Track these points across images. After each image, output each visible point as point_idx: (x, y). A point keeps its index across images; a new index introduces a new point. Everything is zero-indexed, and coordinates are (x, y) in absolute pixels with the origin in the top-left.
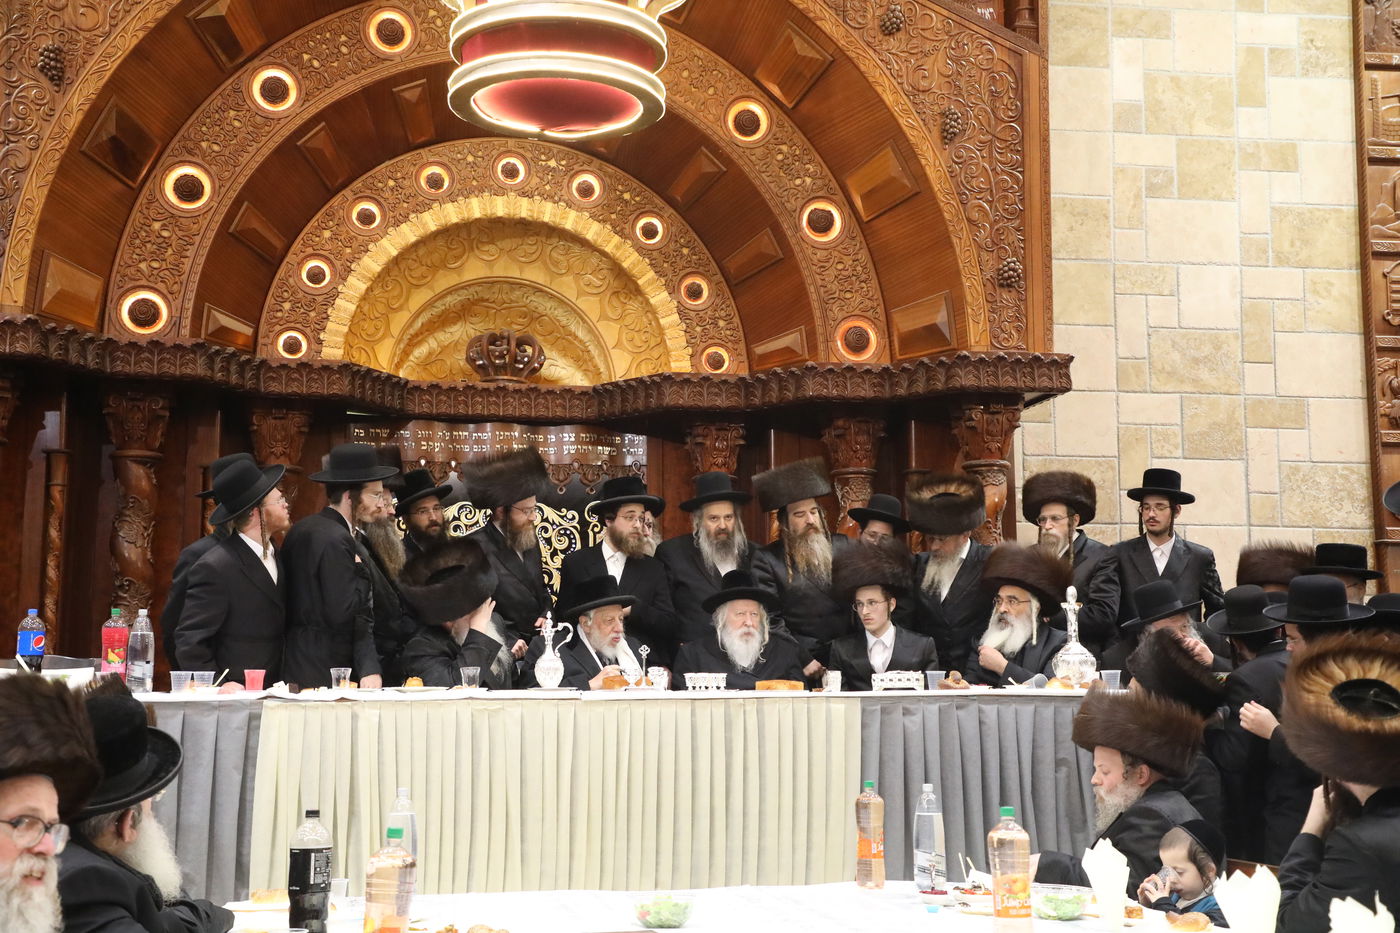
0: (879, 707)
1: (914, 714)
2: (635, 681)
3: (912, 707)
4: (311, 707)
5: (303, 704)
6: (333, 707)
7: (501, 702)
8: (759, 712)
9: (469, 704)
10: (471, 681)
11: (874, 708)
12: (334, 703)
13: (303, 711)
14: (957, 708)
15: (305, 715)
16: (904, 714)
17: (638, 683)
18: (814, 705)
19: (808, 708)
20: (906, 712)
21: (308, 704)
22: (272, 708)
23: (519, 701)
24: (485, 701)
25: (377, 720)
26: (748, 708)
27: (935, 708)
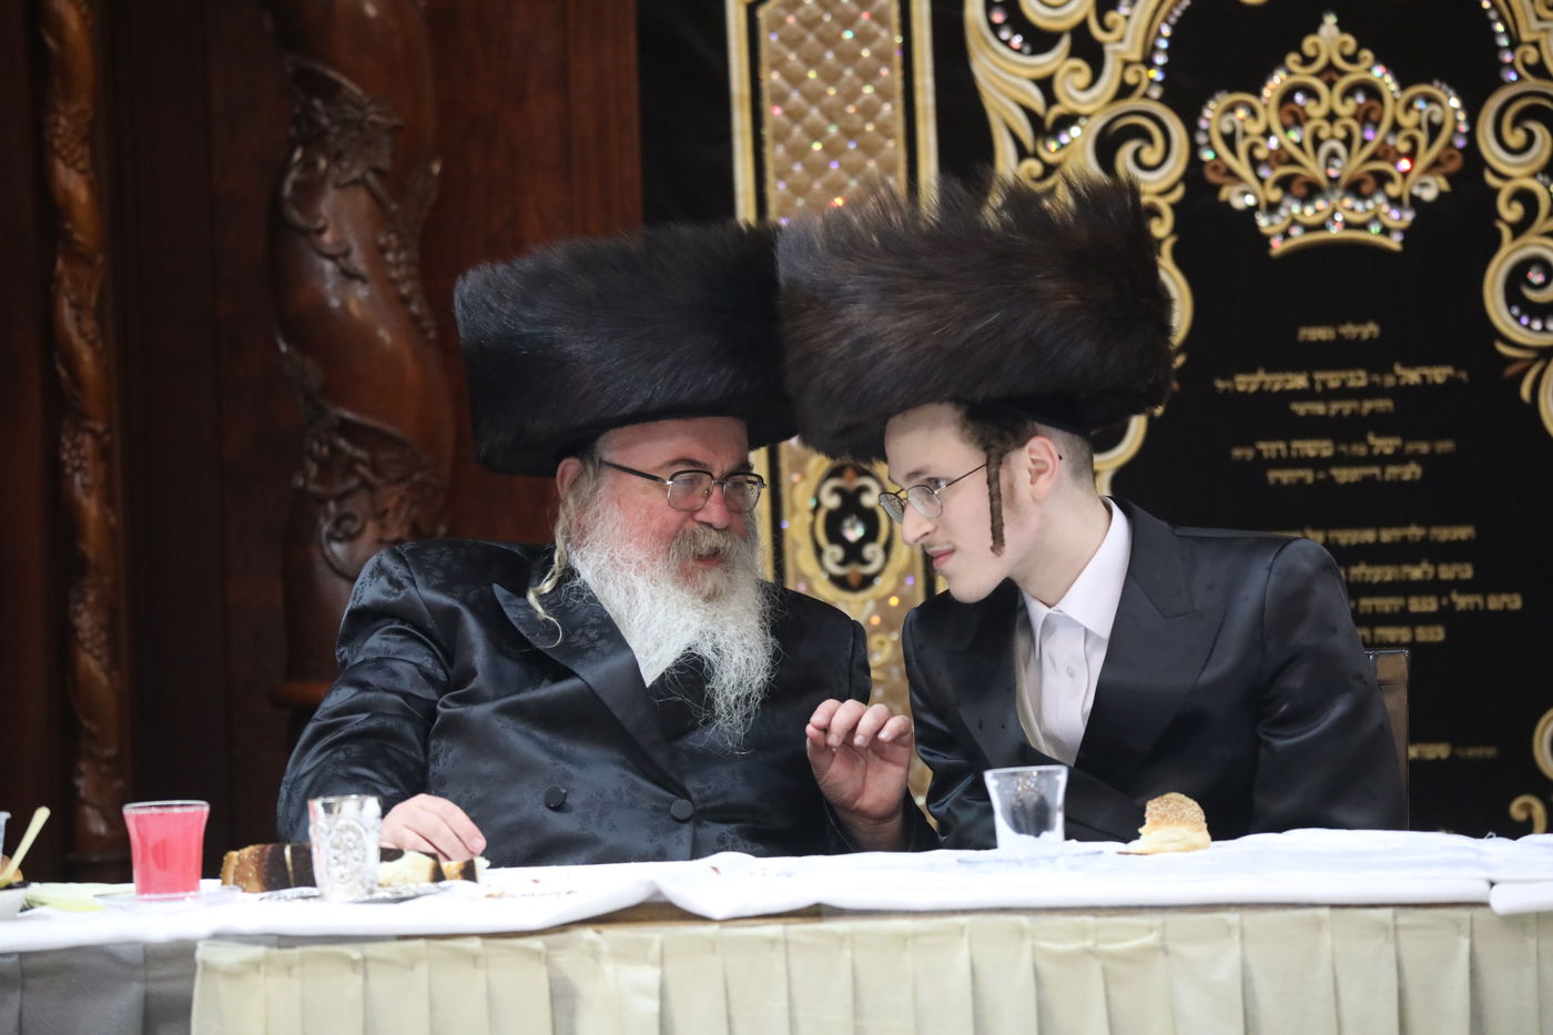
4: (381, 961)
5: (353, 952)
6: (473, 958)
7: (1156, 920)
9: (1021, 932)
10: (1033, 820)
12: (476, 944)
13: (358, 979)
15: (366, 993)
21: (372, 950)
22: (233, 975)
23: (1232, 917)
24: (1089, 920)
25: (653, 1005)
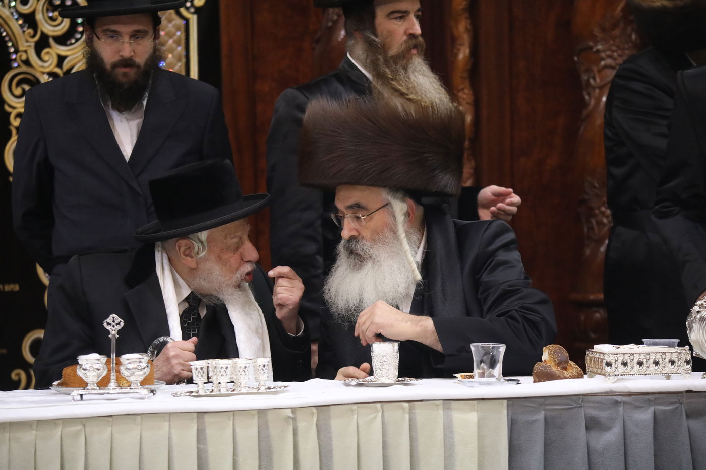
0: (541, 416)
1: (608, 429)
2: (95, 380)
3: (603, 415)
8: (323, 431)
11: (534, 418)
14: (688, 416)
16: (587, 428)
17: (103, 383)
18: (421, 413)
19: (410, 420)
20: (592, 425)
26: (301, 425)
27: (645, 416)
